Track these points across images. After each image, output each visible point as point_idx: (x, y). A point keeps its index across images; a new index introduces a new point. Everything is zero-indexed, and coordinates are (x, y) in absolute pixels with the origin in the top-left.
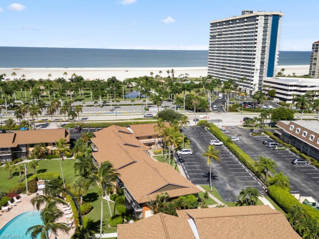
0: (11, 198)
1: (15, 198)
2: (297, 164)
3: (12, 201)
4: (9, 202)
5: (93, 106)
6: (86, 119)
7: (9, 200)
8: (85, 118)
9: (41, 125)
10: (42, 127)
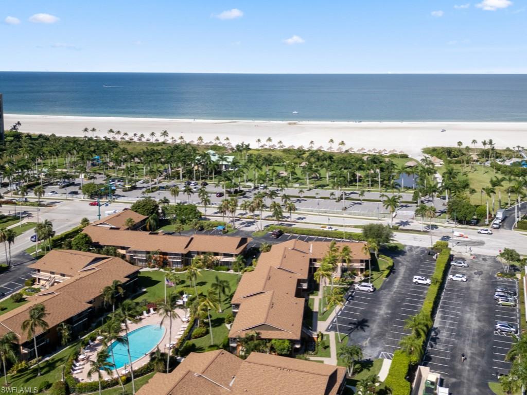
0: (148, 309)
1: (151, 309)
2: (499, 330)
3: (148, 312)
4: (145, 312)
5: (329, 198)
6: (302, 219)
7: (145, 310)
8: (302, 217)
9: (247, 222)
10: (246, 226)
